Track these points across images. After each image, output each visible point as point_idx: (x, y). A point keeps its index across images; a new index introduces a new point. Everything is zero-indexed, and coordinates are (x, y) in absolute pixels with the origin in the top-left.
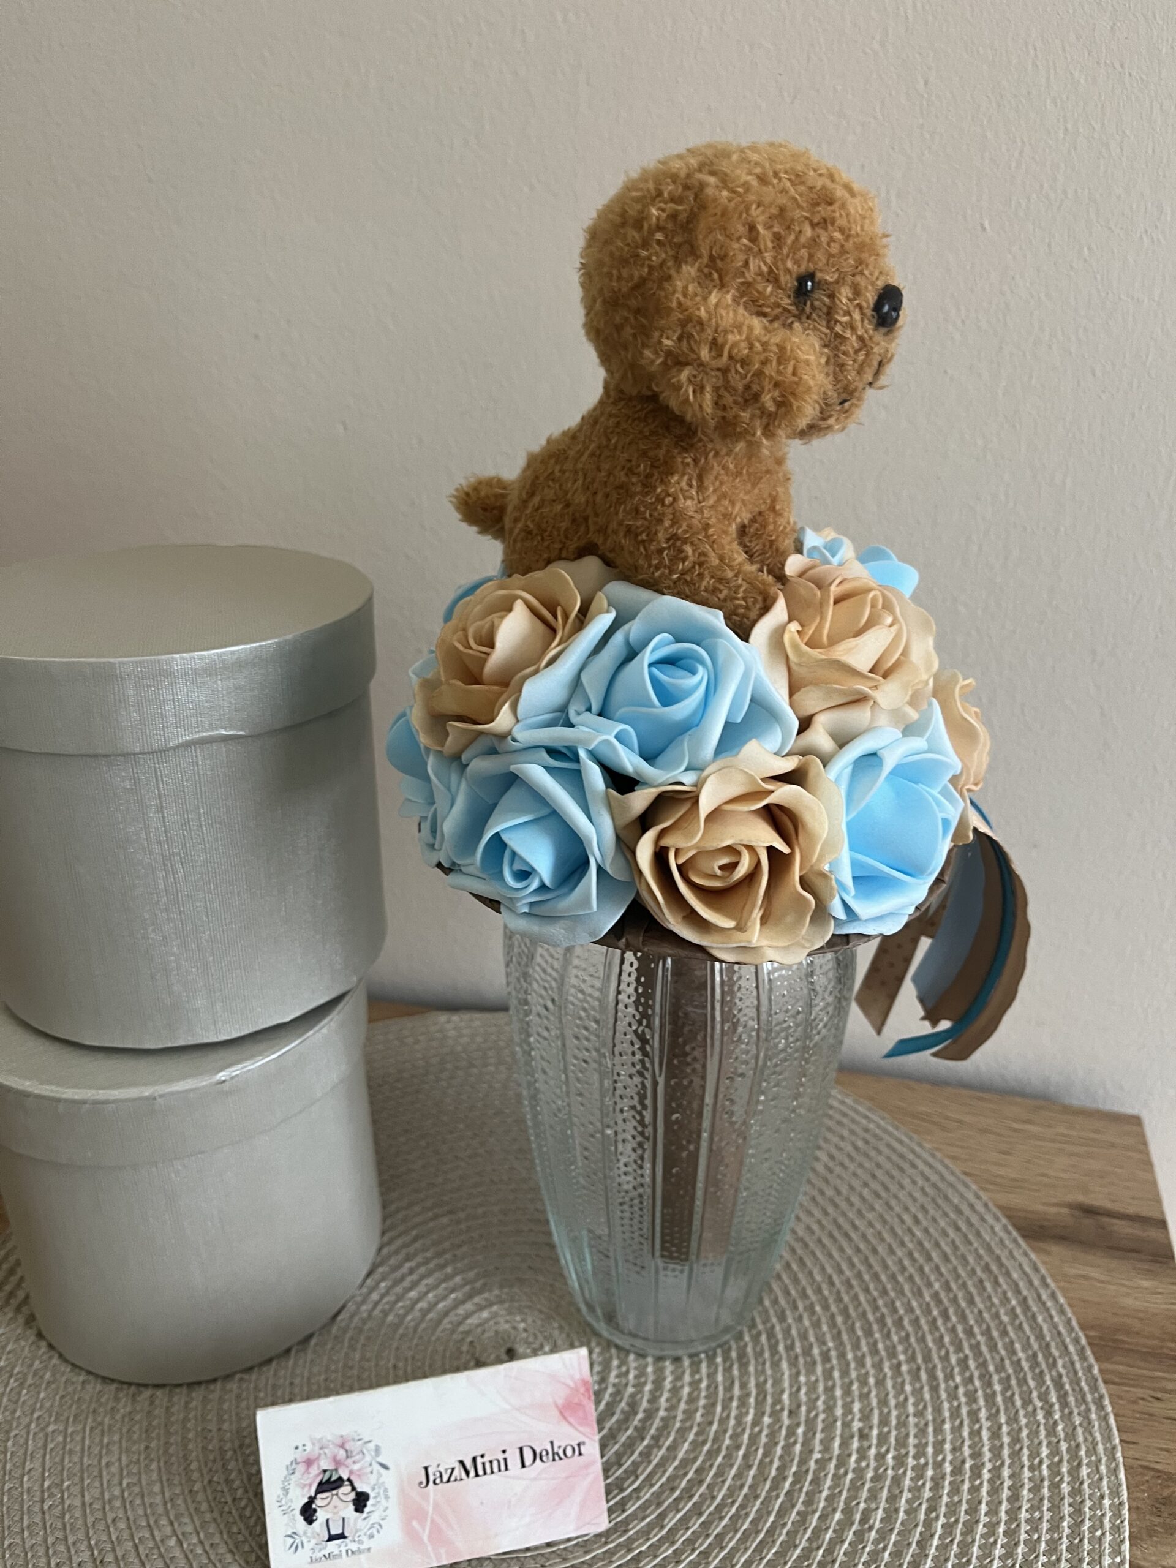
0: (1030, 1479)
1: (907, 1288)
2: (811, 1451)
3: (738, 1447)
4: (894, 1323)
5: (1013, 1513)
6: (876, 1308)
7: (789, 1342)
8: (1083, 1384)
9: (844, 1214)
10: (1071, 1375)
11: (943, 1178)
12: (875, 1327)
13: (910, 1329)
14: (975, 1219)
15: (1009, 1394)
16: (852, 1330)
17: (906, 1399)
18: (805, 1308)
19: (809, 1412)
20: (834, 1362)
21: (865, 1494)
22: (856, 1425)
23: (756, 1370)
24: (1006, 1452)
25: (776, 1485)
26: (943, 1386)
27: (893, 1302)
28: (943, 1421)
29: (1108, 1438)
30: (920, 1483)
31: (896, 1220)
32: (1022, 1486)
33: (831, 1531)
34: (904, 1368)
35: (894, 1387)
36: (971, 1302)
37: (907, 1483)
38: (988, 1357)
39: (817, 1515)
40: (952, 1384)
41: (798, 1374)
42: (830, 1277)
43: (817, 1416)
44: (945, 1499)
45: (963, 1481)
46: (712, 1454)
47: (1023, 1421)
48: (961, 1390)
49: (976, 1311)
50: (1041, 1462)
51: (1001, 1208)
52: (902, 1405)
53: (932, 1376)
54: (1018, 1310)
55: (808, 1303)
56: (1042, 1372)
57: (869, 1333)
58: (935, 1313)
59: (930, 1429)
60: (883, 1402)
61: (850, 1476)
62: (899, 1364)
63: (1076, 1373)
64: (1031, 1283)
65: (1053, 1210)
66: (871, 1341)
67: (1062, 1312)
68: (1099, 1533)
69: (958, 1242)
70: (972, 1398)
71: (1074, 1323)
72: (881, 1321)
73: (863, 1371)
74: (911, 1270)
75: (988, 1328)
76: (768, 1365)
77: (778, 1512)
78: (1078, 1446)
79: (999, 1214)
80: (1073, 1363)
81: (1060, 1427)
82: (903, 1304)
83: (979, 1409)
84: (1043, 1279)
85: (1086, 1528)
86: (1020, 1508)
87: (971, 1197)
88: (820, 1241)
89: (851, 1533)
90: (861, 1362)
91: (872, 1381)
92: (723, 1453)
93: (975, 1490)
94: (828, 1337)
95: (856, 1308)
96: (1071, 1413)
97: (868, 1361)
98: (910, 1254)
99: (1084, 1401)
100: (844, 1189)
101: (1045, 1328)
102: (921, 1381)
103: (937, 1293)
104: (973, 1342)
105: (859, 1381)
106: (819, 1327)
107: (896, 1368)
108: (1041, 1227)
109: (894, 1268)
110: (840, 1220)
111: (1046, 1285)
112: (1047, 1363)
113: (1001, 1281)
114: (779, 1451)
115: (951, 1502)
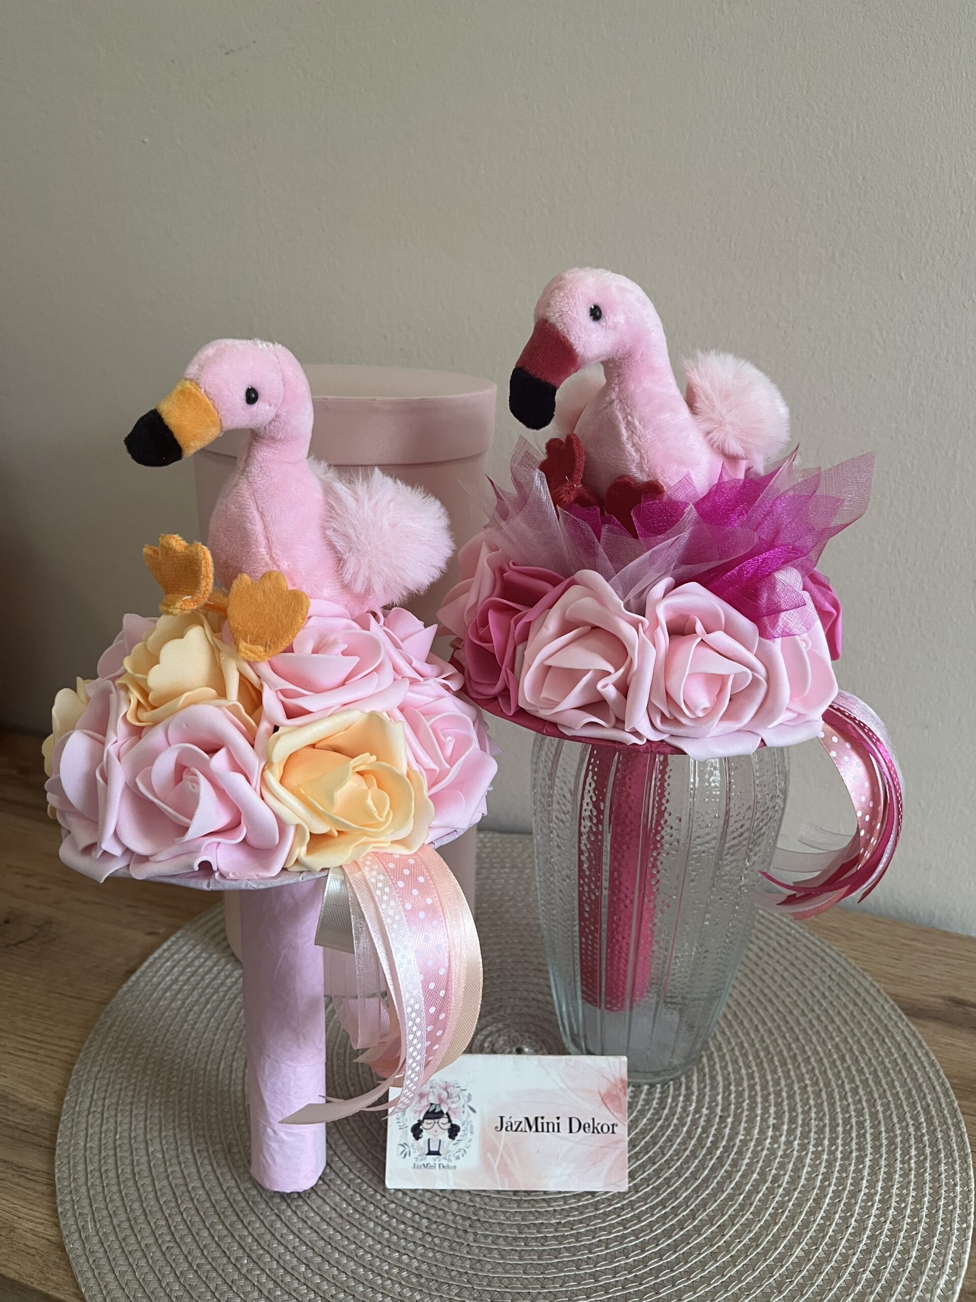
0: (901, 1169)
1: (814, 1039)
2: (737, 1134)
3: (684, 1125)
4: (803, 1060)
5: (887, 1189)
6: (790, 1049)
7: (723, 1064)
8: (946, 1112)
9: (769, 987)
10: (937, 1105)
11: (846, 970)
12: (789, 1061)
13: (815, 1065)
14: (869, 999)
15: (889, 1113)
16: (771, 1061)
17: (810, 1108)
18: (736, 1045)
19: (736, 1109)
20: (757, 1080)
21: (776, 1165)
22: (772, 1121)
23: (698, 1080)
24: (884, 1150)
25: (710, 1152)
26: (838, 1103)
27: (803, 1047)
28: (838, 1125)
29: (962, 1148)
30: (818, 1162)
31: (809, 994)
32: (895, 1172)
33: (749, 1185)
34: (810, 1089)
35: (801, 1100)
36: (863, 1052)
37: (808, 1161)
38: (874, 1088)
39: (740, 1174)
40: (845, 1102)
41: (730, 1084)
42: (756, 1027)
43: (742, 1112)
44: (836, 1174)
45: (850, 1164)
46: (663, 1128)
47: (898, 1132)
48: (852, 1107)
49: (867, 1058)
50: (910, 1158)
51: (891, 995)
52: (806, 1113)
53: (830, 1095)
54: (899, 1061)
55: (739, 1041)
56: (914, 1102)
57: (784, 1064)
58: (835, 1056)
59: (827, 1129)
60: (792, 1109)
61: (765, 1152)
62: (806, 1086)
63: (940, 1104)
64: (910, 1044)
65: (931, 999)
66: (786, 1069)
67: (932, 1064)
68: (951, 1207)
69: (855, 1013)
70: (860, 1113)
71: (941, 1072)
72: (794, 1058)
73: (778, 1088)
74: (819, 1028)
75: (875, 1070)
76: (707, 1076)
77: (711, 1169)
78: (939, 1151)
79: (889, 998)
80: (938, 1098)
81: (926, 1138)
82: (811, 1049)
83: (865, 1120)
84: (920, 1043)
85: (942, 1203)
86: (892, 1186)
87: (867, 985)
88: (749, 1002)
89: (765, 1188)
90: (777, 1082)
91: (784, 1094)
92: (672, 1128)
93: (858, 1171)
94: (753, 1064)
95: (775, 1048)
96: (935, 1130)
97: (783, 1083)
98: (818, 1018)
99: (946, 1123)
100: (770, 971)
101: (919, 1074)
102: (822, 1099)
103: (837, 1044)
104: (863, 1077)
105: (775, 1094)
106: (747, 1058)
107: (804, 1089)
108: (920, 1009)
109: (806, 1026)
110: (766, 991)
111: (922, 1047)
112: (919, 1097)
113: (887, 1040)
114: (713, 1131)
115: (841, 1177)
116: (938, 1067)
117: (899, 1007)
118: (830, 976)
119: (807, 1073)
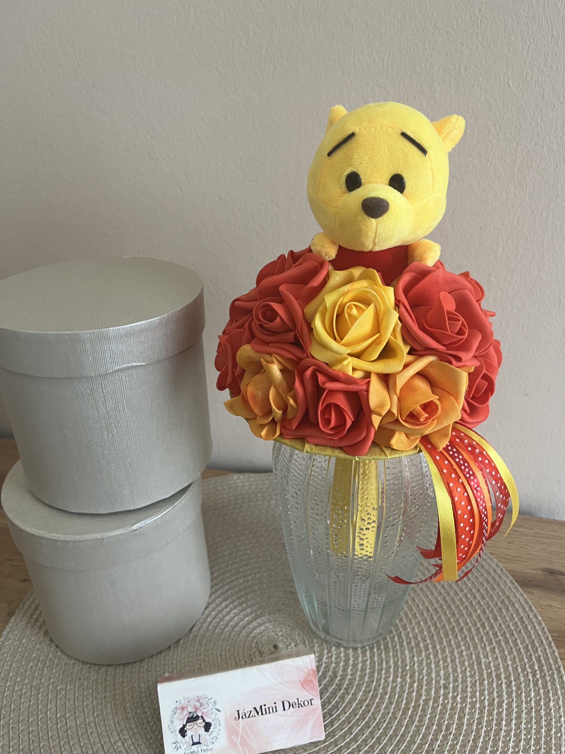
0: (526, 708)
1: (464, 613)
2: (421, 695)
3: (386, 694)
4: (459, 630)
5: (518, 726)
6: (450, 623)
7: (408, 640)
8: (551, 660)
12: (450, 632)
13: (466, 633)
14: (496, 578)
15: (515, 665)
16: (439, 634)
17: (466, 669)
18: (416, 624)
19: (419, 675)
20: (431, 650)
21: (447, 717)
22: (442, 682)
23: (393, 655)
24: (514, 695)
25: (404, 713)
26: (483, 662)
27: (458, 620)
28: (484, 680)
30: (473, 711)
32: (522, 711)
33: (431, 735)
34: (464, 653)
35: (460, 663)
36: (496, 619)
37: (467, 710)
38: (505, 647)
39: (425, 727)
40: (487, 661)
41: (413, 656)
42: (427, 608)
43: (423, 677)
44: (486, 718)
45: (494, 709)
46: (374, 697)
47: (522, 679)
48: (492, 664)
49: (498, 624)
50: (531, 700)
51: (509, 571)
52: (464, 672)
53: (478, 656)
54: (519, 624)
55: (417, 620)
56: (531, 654)
57: (447, 635)
58: (479, 625)
59: (478, 684)
60: (455, 670)
61: (440, 707)
62: (462, 651)
63: (547, 655)
64: (524, 609)
65: (535, 572)
66: (448, 640)
68: (559, 735)
69: (489, 589)
71: (546, 629)
72: (453, 629)
73: (445, 655)
74: (466, 603)
75: (504, 633)
76: (399, 652)
77: (406, 726)
78: (548, 691)
79: (508, 575)
80: (545, 650)
81: (540, 682)
82: (463, 621)
83: (501, 673)
84: (530, 607)
85: (553, 732)
86: (521, 723)
87: (494, 565)
89: (441, 736)
90: (443, 651)
91: (449, 660)
92: (379, 696)
93: (499, 714)
94: (427, 637)
95: (440, 623)
96: (545, 675)
97: (447, 650)
98: (466, 595)
99: (551, 669)
101: (532, 632)
102: (473, 660)
103: (479, 615)
104: (497, 640)
105: (443, 660)
106: (423, 633)
108: (529, 581)
109: (458, 603)
111: (532, 611)
112: (533, 650)
113: (510, 608)
114: (405, 695)
115: (488, 720)
116: (544, 625)
117: (516, 580)
119: (462, 640)
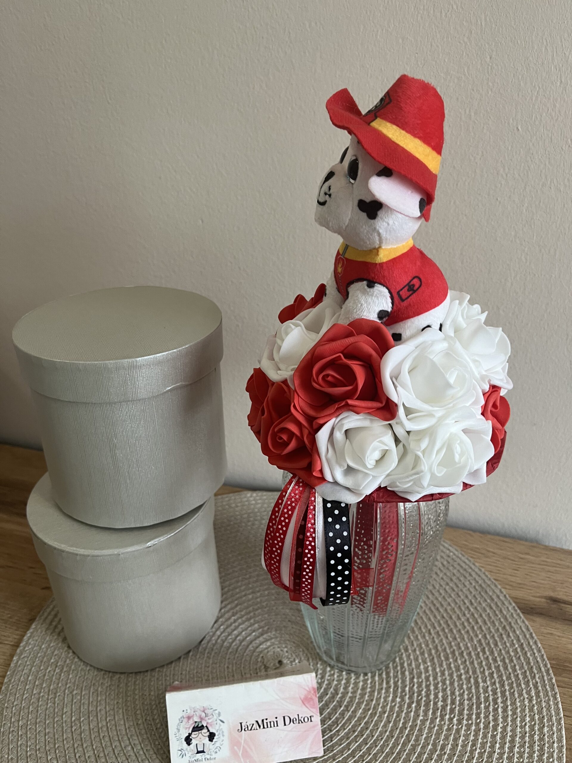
0: (520, 732)
1: (466, 637)
2: (418, 716)
3: (385, 712)
4: (459, 654)
5: (511, 749)
6: (451, 647)
7: (409, 662)
8: (548, 687)
9: (437, 598)
10: (542, 683)
11: (484, 581)
12: (450, 656)
13: (467, 657)
14: (499, 604)
15: (512, 691)
16: (439, 656)
17: (464, 692)
18: (417, 645)
19: (418, 696)
20: (431, 672)
21: (443, 737)
22: (440, 704)
23: (394, 675)
24: (509, 719)
25: (401, 732)
26: (481, 686)
27: (459, 644)
28: (481, 703)
29: (558, 714)
30: (469, 732)
31: (462, 602)
32: (516, 736)
33: (426, 754)
34: (463, 677)
35: (458, 686)
36: (496, 645)
37: (463, 732)
38: (503, 672)
39: (420, 746)
40: (485, 685)
41: (413, 678)
42: (429, 630)
43: (422, 698)
44: (480, 740)
45: (488, 732)
46: (373, 715)
47: (519, 704)
48: (490, 688)
49: (498, 649)
50: (526, 724)
51: (512, 598)
53: (476, 680)
54: (519, 650)
55: (419, 642)
56: (528, 680)
57: (447, 659)
58: (479, 650)
59: (475, 707)
60: (453, 693)
63: (544, 682)
64: (525, 636)
65: (538, 599)
66: (448, 663)
67: (539, 651)
68: (551, 760)
69: (491, 615)
71: (545, 657)
72: (453, 652)
73: (444, 678)
74: (468, 628)
75: (504, 658)
76: (399, 673)
77: (403, 744)
78: (543, 717)
79: (511, 601)
80: (543, 677)
81: (536, 708)
82: (464, 645)
83: (498, 698)
84: (531, 634)
85: (545, 757)
86: (515, 746)
87: (498, 592)
89: (436, 755)
90: (443, 674)
91: (448, 682)
92: (378, 715)
93: (494, 737)
94: (428, 660)
95: (441, 646)
96: (541, 701)
97: (446, 673)
98: (468, 620)
99: (547, 695)
100: (437, 587)
101: (531, 659)
102: (471, 684)
103: (480, 640)
104: (496, 665)
105: (442, 682)
106: (424, 655)
107: (460, 676)
108: (531, 608)
109: (460, 627)
110: (435, 602)
111: (532, 638)
112: (531, 676)
113: (511, 634)
114: (403, 715)
115: (483, 742)
116: (543, 653)
117: (518, 607)
118: (475, 587)
119: (462, 664)
